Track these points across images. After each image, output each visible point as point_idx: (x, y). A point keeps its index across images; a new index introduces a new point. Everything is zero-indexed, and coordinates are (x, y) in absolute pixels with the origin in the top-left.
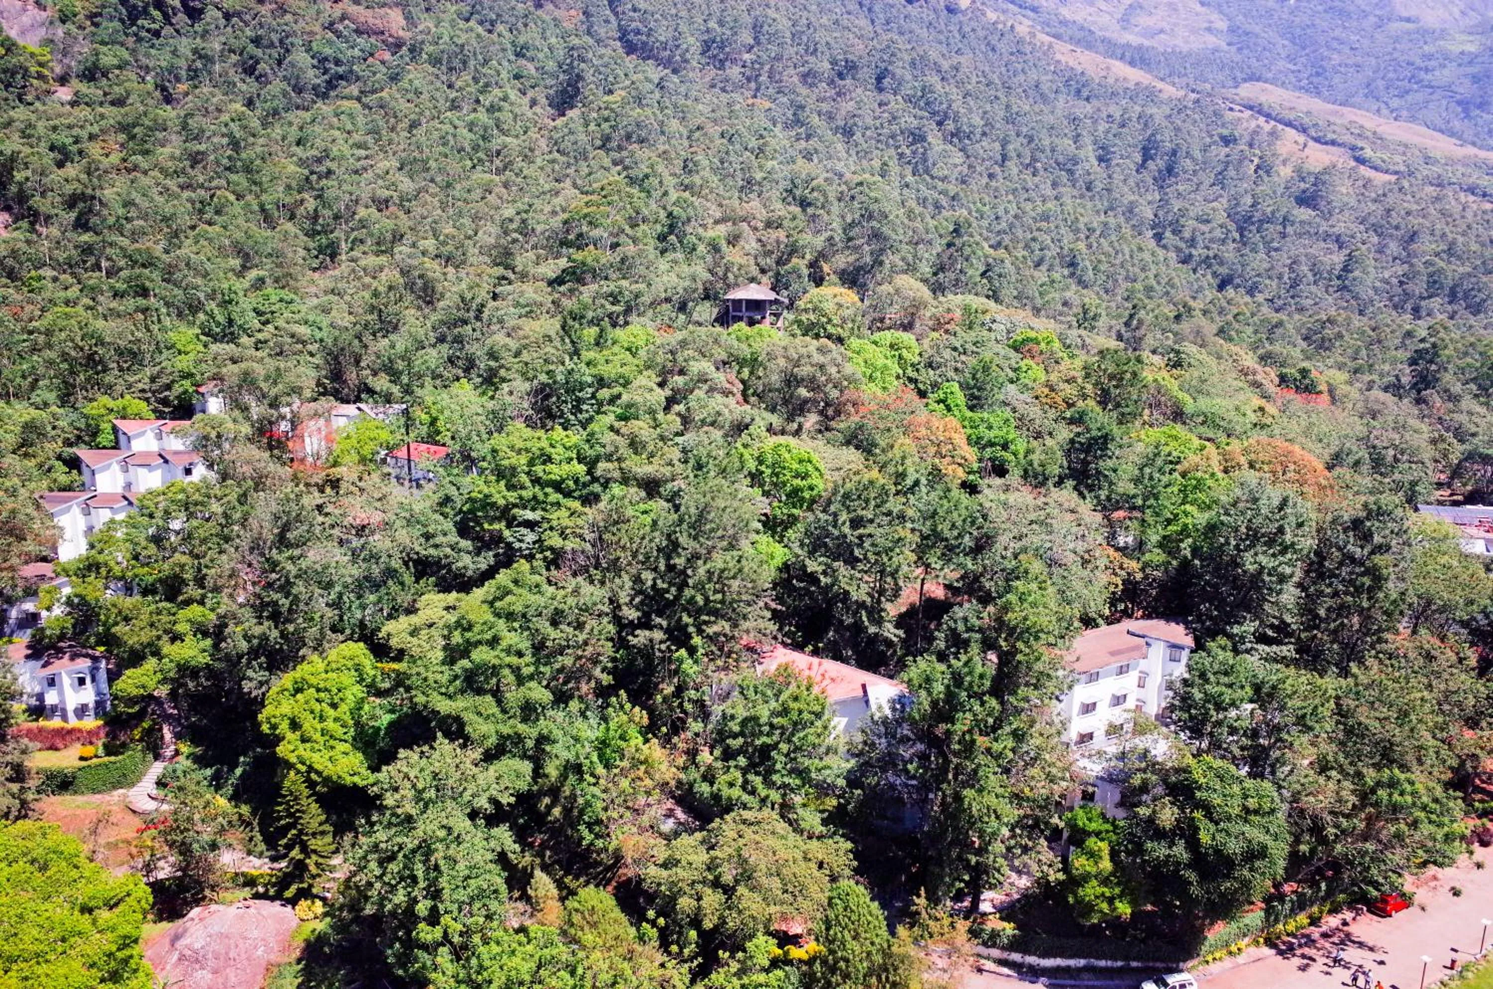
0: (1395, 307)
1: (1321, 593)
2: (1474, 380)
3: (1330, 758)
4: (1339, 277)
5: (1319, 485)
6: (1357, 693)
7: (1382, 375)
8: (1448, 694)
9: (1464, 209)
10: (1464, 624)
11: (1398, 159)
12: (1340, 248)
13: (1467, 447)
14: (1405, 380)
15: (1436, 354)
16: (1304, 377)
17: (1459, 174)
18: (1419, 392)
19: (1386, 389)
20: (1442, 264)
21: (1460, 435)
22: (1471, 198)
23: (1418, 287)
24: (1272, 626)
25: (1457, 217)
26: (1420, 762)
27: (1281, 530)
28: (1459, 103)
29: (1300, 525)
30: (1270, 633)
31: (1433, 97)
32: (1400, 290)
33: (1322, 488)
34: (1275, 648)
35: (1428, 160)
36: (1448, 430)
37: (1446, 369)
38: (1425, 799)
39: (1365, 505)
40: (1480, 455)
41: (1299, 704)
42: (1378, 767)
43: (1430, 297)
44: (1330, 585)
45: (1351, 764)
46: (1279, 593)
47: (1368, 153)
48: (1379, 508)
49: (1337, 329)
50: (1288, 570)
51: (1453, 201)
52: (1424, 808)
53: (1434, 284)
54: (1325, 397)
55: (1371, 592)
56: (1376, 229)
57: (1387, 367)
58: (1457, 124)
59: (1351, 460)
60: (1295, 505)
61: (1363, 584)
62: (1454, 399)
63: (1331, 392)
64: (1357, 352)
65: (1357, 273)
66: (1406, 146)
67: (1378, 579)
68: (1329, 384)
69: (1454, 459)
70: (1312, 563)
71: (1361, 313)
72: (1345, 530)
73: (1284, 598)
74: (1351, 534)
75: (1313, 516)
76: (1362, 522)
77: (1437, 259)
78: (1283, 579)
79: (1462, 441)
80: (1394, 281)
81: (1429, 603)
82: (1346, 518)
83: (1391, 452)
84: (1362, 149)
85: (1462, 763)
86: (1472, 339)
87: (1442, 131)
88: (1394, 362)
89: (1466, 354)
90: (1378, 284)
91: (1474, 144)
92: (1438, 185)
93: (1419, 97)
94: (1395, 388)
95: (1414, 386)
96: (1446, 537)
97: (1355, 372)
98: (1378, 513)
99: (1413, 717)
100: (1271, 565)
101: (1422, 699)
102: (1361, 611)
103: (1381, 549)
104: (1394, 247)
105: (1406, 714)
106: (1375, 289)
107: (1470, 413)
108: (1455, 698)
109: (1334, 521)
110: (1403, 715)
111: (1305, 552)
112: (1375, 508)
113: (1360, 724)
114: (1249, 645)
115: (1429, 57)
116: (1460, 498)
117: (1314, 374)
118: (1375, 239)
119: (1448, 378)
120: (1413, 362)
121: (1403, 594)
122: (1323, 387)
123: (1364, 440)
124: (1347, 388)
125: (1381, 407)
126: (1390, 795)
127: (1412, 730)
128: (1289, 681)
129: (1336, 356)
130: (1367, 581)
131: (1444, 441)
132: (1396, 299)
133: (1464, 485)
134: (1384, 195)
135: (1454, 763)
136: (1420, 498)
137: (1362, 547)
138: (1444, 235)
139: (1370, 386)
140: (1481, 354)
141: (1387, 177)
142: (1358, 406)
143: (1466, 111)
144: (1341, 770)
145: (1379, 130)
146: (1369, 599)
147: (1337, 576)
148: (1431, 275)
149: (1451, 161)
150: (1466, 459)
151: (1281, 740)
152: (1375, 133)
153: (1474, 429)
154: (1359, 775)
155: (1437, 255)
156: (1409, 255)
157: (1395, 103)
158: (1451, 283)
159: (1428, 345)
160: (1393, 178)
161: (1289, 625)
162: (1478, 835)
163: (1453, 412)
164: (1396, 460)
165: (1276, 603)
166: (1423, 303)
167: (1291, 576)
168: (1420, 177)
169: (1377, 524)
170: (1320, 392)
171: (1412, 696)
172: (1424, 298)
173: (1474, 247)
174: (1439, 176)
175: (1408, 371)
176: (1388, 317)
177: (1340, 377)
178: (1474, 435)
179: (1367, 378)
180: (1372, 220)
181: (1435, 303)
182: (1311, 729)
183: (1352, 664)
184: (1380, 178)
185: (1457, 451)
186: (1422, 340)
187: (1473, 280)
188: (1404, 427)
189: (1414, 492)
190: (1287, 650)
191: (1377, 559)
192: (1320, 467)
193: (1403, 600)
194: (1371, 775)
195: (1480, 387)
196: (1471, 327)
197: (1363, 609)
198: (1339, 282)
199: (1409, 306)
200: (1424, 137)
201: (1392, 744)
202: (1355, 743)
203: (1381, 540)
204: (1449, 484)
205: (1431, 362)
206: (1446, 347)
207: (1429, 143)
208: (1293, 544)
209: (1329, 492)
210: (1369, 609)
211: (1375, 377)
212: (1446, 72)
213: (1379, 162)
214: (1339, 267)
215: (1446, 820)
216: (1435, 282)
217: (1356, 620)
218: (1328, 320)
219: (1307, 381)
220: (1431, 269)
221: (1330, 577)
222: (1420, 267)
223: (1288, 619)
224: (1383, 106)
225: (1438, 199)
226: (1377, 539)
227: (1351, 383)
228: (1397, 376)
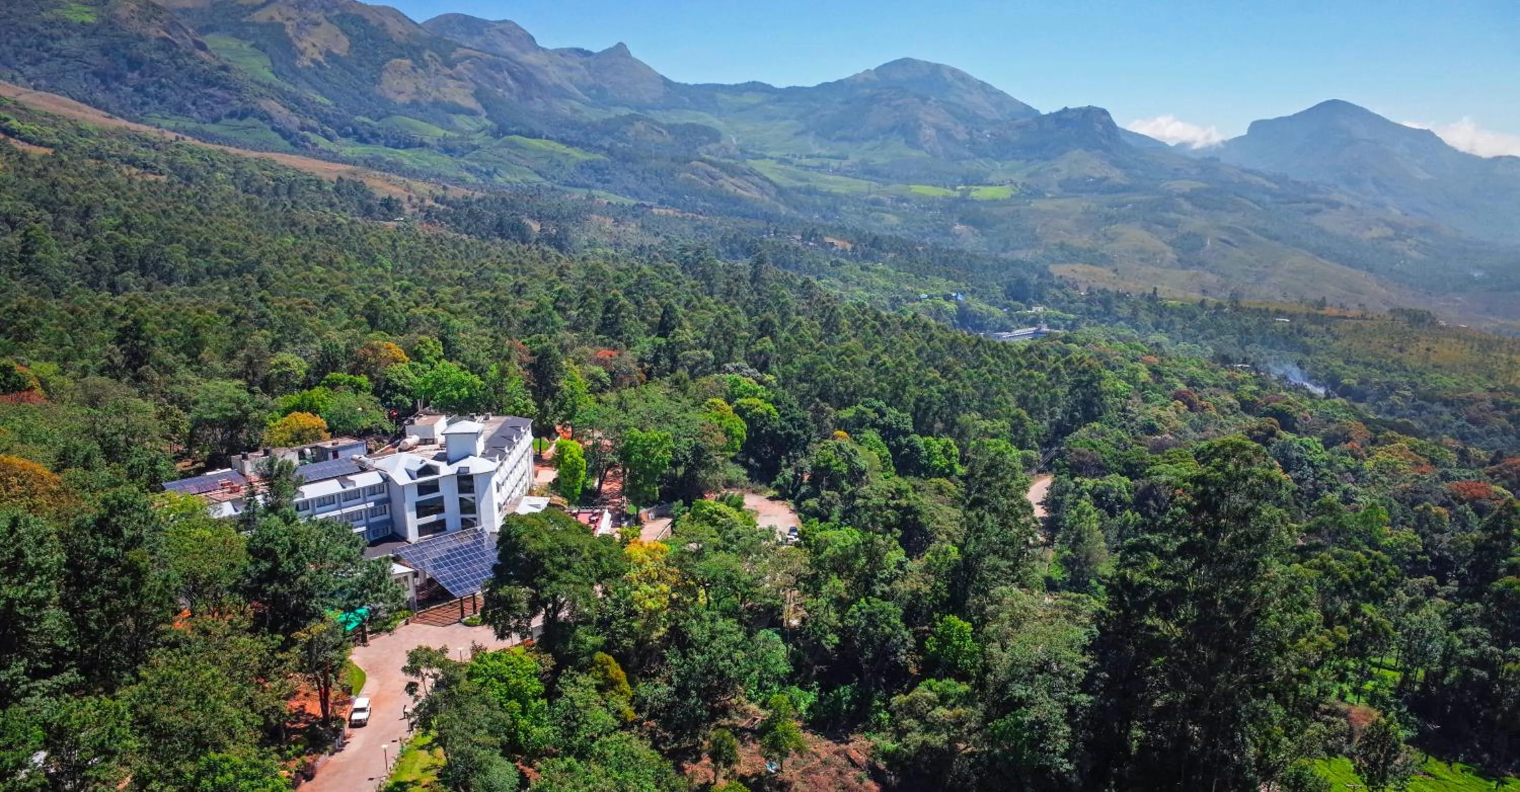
0: (91, 285)
1: (87, 605)
2: (183, 349)
3: (146, 770)
4: (21, 260)
5: (51, 492)
6: (152, 695)
7: (94, 358)
8: (234, 662)
9: (130, 182)
10: (233, 589)
11: (50, 130)
12: (13, 228)
13: (192, 415)
14: (118, 359)
15: (140, 330)
16: (8, 376)
17: (116, 145)
18: (135, 370)
19: (101, 372)
20: (122, 238)
21: (185, 405)
22: (134, 170)
23: (108, 263)
24: (45, 658)
25: (125, 190)
26: (231, 735)
27: (20, 554)
28: (95, 74)
29: (41, 543)
30: (44, 665)
31: (68, 67)
32: (90, 268)
33: (55, 494)
34: (55, 679)
35: (81, 133)
36: (172, 402)
37: (153, 343)
38: (245, 769)
39: (105, 502)
40: (206, 420)
41: (95, 731)
42: (194, 758)
43: (122, 271)
44: (95, 593)
45: (168, 767)
46: (40, 619)
47: (15, 124)
48: (120, 502)
49: (32, 318)
50: (42, 594)
51: (120, 174)
52: (246, 776)
53: (122, 258)
54: (39, 391)
55: (135, 586)
56: (46, 204)
57: (97, 349)
58: (99, 96)
59: (80, 455)
60: (27, 522)
61: (125, 584)
62: (170, 370)
63: (44, 383)
64: (61, 337)
65: (39, 254)
66: (53, 117)
67: (137, 573)
68: (40, 379)
69: (185, 429)
70: (68, 578)
71: (57, 295)
72: (93, 533)
73: (47, 624)
74: (99, 535)
75: (51, 528)
76: (107, 520)
77: (117, 233)
78: (40, 604)
79: (188, 411)
80: (81, 258)
81: (195, 580)
82: (89, 521)
83: (122, 437)
84: (6, 120)
85: (267, 718)
86: (171, 310)
87: (88, 103)
88: (103, 342)
89: (169, 324)
90: (66, 263)
91: (122, 116)
92: (98, 158)
93: (55, 65)
94: (109, 370)
95: (128, 364)
96: (194, 510)
97: (66, 359)
98: (120, 507)
99: (211, 698)
100: (20, 595)
101: (213, 676)
102: (131, 611)
103: (135, 542)
104: (71, 224)
105: (204, 696)
106: (66, 270)
107: (187, 382)
108: (242, 662)
109: (77, 527)
110: (201, 698)
111: (55, 568)
112: (115, 502)
113: (165, 724)
114: (24, 687)
115: (51, 24)
116: (202, 465)
117: (18, 369)
118: (49, 217)
119: (159, 351)
120: (120, 341)
121: (166, 580)
122: (33, 382)
123: (90, 432)
124: (59, 379)
125: (101, 391)
126: (213, 780)
127: (213, 710)
128: (73, 716)
129: (41, 346)
130: (127, 579)
131: (171, 414)
132: (89, 277)
133: (202, 451)
134: (45, 169)
135: (260, 721)
136: (164, 476)
137: (115, 546)
138: (118, 209)
139: (85, 371)
140: (182, 323)
141: (43, 151)
142: (77, 394)
143: (104, 82)
144: (161, 777)
145: (21, 99)
146: (136, 596)
147: (98, 582)
148: (116, 250)
149: (104, 133)
150: (195, 427)
151: (86, 778)
152: (16, 103)
153: (194, 398)
154: (178, 773)
155: (117, 228)
156: (88, 231)
157: (30, 71)
158: (138, 256)
159: (129, 322)
160: (50, 151)
161: (64, 649)
162: (302, 773)
163: (172, 383)
164: (129, 444)
165: (42, 632)
166: (117, 278)
167: (49, 597)
168: (77, 150)
169: (122, 518)
170: (32, 388)
171: (202, 678)
172: (117, 274)
173: (151, 219)
174: (97, 149)
175: (118, 350)
176: (86, 297)
177: (49, 369)
178: (196, 403)
179: (80, 364)
180: (40, 197)
181: (129, 277)
182: (114, 753)
183: (139, 667)
184: (36, 152)
185: (186, 421)
186: (123, 318)
187: (157, 251)
188: (126, 411)
189: (156, 471)
190: (70, 676)
191: (132, 555)
192: (47, 472)
193: (168, 587)
194: (188, 769)
195: (188, 355)
196: (168, 297)
197: (132, 608)
198: (22, 266)
199: (104, 283)
200: (69, 107)
201: (200, 731)
202: (166, 744)
203: (131, 533)
204: (188, 455)
205: (137, 338)
206: (147, 321)
207: (78, 115)
208: (38, 565)
209: (64, 498)
210: (138, 607)
211: (87, 362)
212: (72, 42)
213: (31, 134)
214: (17, 249)
215: (268, 778)
216: (123, 256)
217: (130, 621)
218: (19, 308)
219: (13, 379)
220: (115, 243)
221: (91, 586)
222: (103, 242)
223: (61, 643)
224: (16, 74)
225: (101, 173)
226: (127, 533)
227: (63, 373)
228: (108, 357)
